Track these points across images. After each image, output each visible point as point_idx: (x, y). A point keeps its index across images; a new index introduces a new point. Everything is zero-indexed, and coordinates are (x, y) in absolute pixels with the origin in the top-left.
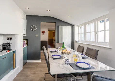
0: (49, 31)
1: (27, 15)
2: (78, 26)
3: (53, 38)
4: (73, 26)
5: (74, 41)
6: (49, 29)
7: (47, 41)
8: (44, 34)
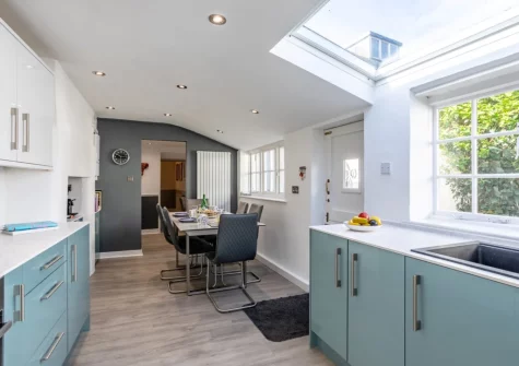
0: (162, 161)
1: (99, 119)
2: (249, 153)
3: (178, 186)
4: (235, 152)
5: (239, 195)
6: (162, 154)
7: (157, 197)
8: (145, 171)
